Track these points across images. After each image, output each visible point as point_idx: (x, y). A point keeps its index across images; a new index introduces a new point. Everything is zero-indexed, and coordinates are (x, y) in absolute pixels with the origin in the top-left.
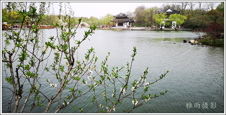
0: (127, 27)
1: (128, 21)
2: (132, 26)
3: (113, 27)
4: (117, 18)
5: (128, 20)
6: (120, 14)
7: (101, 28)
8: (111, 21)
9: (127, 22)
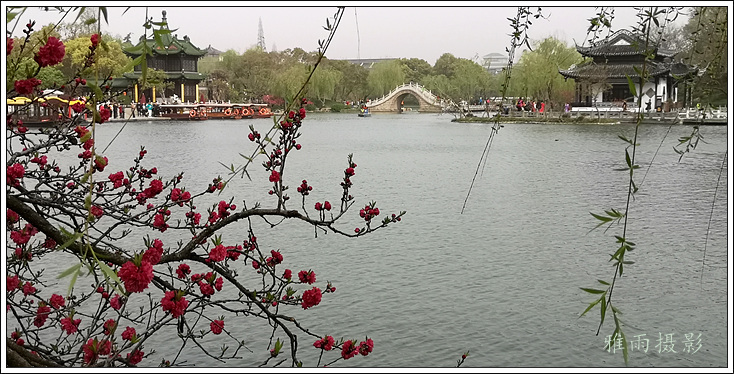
0: (659, 105)
1: (664, 75)
2: (685, 103)
3: (574, 109)
4: (598, 59)
5: (662, 67)
6: (617, 39)
7: (510, 115)
8: (566, 76)
9: (657, 83)
